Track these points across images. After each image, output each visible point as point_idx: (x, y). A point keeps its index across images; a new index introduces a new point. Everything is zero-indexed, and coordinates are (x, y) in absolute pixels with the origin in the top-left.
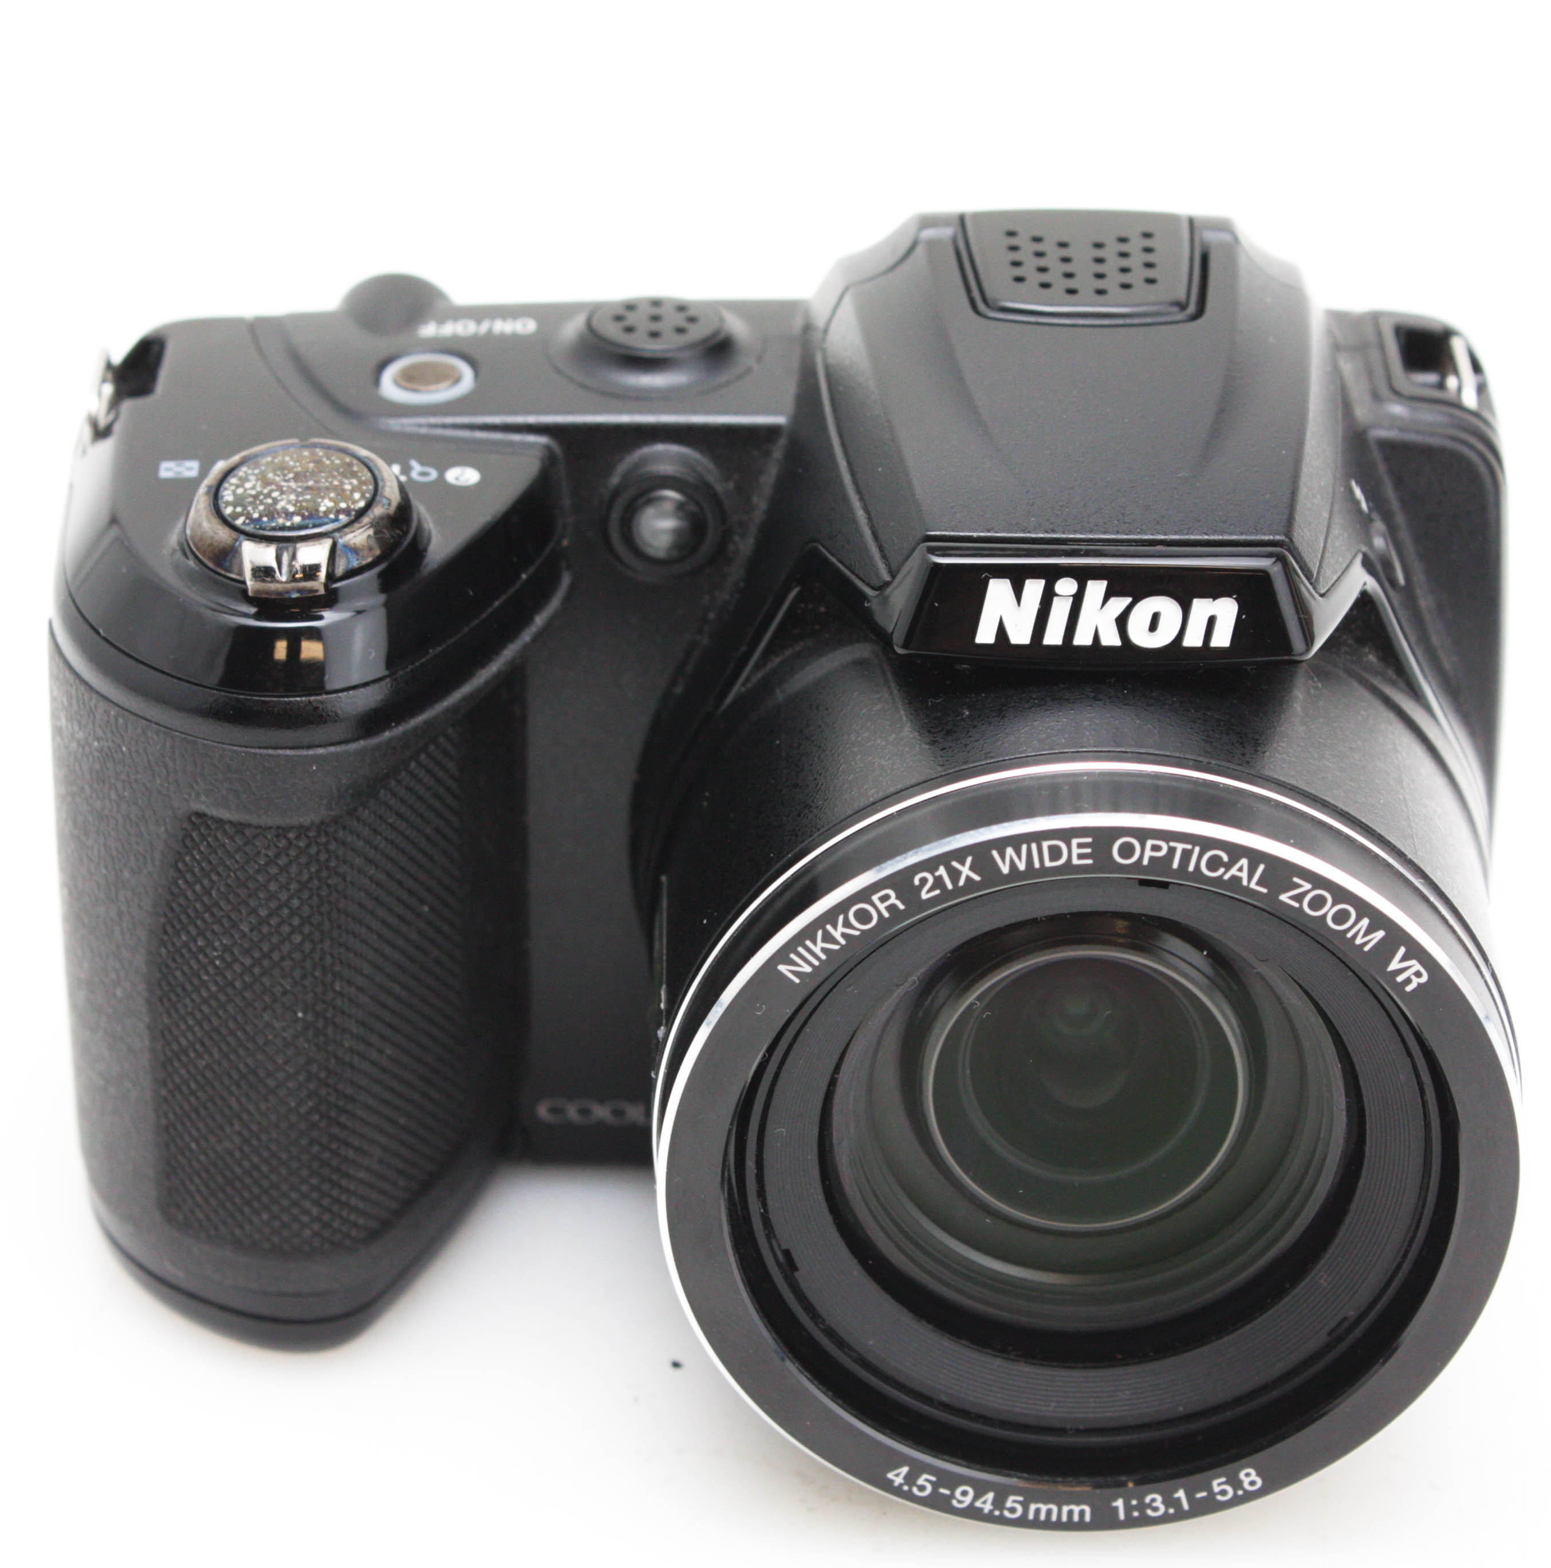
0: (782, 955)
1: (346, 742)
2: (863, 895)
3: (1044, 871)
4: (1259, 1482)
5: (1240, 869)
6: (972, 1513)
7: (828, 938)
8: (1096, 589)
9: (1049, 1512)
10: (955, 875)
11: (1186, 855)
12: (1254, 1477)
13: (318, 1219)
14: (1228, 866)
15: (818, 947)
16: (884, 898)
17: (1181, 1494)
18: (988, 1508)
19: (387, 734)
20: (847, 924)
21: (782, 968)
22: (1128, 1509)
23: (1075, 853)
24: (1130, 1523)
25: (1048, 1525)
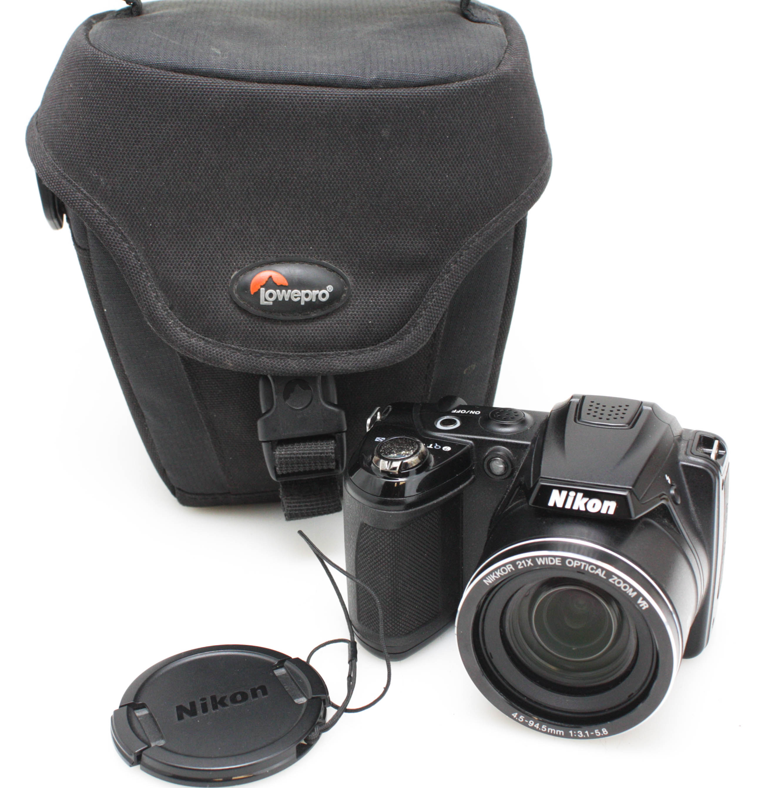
0: (485, 578)
1: (402, 511)
2: (504, 565)
3: (549, 565)
4: (607, 733)
5: (599, 571)
6: (533, 728)
7: (496, 575)
8: (580, 495)
9: (553, 731)
10: (527, 563)
11: (585, 566)
12: (606, 731)
13: (391, 628)
14: (596, 570)
15: (493, 577)
16: (509, 567)
17: (587, 732)
18: (537, 727)
19: (410, 510)
20: (500, 572)
21: (485, 581)
22: (573, 734)
23: (557, 562)
24: (574, 738)
25: (552, 734)
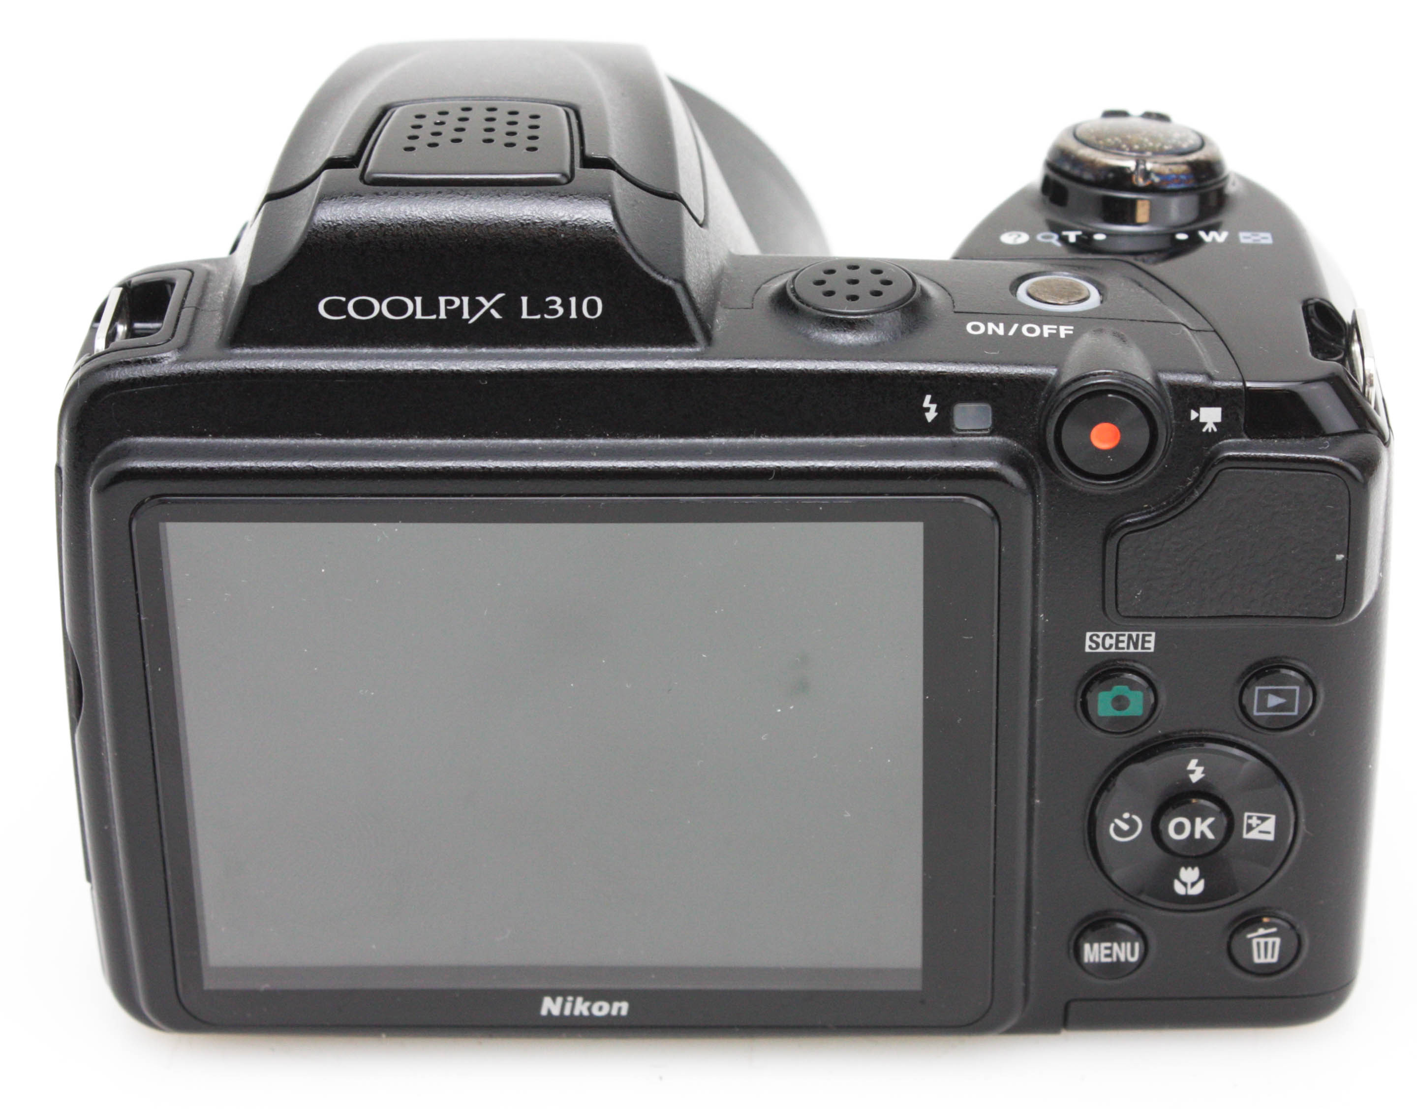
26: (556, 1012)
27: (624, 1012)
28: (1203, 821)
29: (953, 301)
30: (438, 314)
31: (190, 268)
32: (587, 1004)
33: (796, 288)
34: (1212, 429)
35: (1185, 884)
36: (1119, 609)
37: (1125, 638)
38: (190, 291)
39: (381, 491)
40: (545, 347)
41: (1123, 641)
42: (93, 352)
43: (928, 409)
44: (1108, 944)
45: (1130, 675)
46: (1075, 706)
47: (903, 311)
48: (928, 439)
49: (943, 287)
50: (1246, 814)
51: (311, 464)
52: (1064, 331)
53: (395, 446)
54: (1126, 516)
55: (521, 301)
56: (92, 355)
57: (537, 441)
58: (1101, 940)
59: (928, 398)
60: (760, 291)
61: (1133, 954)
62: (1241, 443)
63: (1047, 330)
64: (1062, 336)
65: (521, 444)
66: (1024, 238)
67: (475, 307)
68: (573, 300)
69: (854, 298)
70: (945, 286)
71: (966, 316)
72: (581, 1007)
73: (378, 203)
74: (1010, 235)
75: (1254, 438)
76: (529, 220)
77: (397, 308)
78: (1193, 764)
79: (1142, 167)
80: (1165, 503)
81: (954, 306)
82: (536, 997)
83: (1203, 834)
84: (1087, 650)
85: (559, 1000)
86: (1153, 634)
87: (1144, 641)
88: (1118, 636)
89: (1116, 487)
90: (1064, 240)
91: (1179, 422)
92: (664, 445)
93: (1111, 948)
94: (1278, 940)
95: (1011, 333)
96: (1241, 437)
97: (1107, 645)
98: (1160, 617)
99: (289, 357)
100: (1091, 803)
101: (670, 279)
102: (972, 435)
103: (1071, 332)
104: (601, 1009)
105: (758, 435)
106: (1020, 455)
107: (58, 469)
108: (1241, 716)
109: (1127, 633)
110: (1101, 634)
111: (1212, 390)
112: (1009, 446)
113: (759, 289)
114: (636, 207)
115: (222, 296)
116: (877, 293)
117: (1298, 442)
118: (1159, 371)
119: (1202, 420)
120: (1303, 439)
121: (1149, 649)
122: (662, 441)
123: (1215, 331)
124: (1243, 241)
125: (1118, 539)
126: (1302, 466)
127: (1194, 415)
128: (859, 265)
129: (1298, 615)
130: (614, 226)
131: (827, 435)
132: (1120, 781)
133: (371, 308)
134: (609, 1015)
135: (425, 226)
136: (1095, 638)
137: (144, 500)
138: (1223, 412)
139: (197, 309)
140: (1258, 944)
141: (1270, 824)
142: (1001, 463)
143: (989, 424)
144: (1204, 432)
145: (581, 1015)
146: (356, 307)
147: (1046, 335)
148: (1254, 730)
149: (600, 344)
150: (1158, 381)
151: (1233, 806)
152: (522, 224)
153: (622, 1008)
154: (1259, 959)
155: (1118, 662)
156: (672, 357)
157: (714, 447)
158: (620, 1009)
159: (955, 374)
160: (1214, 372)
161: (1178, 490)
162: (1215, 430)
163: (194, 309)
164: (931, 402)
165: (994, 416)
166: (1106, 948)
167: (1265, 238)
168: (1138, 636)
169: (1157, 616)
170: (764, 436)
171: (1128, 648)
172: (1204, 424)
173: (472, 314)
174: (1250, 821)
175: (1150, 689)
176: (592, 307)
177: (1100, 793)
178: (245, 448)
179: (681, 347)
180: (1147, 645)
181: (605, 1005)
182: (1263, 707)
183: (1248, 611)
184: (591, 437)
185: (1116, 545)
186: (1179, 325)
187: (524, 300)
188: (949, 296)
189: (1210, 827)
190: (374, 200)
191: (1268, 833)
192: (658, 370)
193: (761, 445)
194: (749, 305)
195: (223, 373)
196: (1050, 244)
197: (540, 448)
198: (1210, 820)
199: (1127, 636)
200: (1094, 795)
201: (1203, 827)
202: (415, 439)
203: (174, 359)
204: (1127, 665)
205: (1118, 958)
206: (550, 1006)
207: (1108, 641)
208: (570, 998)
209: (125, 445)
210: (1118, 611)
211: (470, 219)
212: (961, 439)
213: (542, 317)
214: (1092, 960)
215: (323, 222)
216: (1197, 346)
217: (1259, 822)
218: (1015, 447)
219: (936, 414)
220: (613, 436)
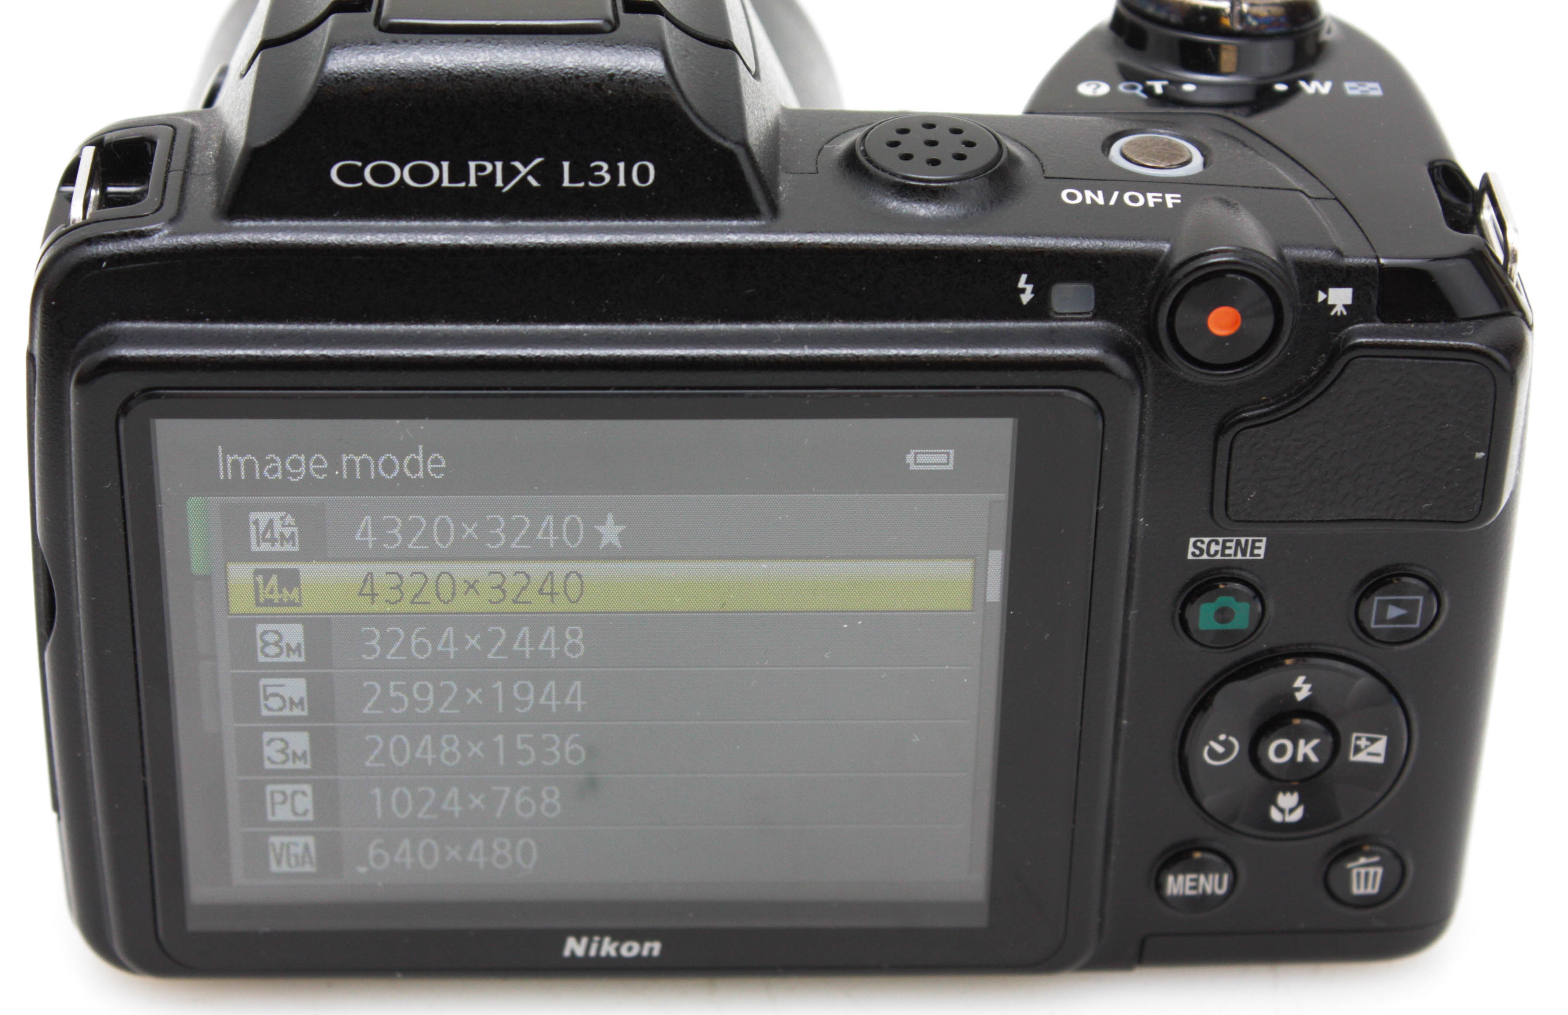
26: (580, 952)
27: (656, 952)
28: (1307, 743)
29: (1041, 163)
30: (468, 181)
31: (170, 123)
32: (615, 944)
33: (868, 151)
34: (1342, 312)
35: (1282, 811)
36: (1229, 513)
37: (1233, 544)
38: (175, 151)
39: (407, 384)
40: (589, 219)
41: (1230, 548)
42: (69, 224)
43: (1023, 291)
44: (1194, 876)
45: (1237, 584)
46: (1173, 618)
47: (990, 178)
48: (1022, 324)
49: (1027, 148)
50: (1355, 735)
51: (325, 352)
52: (1171, 200)
53: (419, 332)
54: (1241, 410)
55: (562, 167)
56: (68, 228)
57: (581, 327)
58: (1185, 871)
59: (1024, 277)
60: (822, 152)
61: (1220, 885)
62: (1374, 327)
63: (1152, 199)
64: (1170, 205)
65: (563, 330)
66: (1104, 89)
67: (510, 173)
68: (622, 166)
69: (934, 162)
70: (1029, 146)
71: (1058, 182)
72: (608, 948)
73: (398, 53)
74: (1088, 85)
75: (1388, 322)
76: (571, 73)
77: (421, 174)
78: (1299, 681)
79: (1237, 8)
80: (1285, 395)
81: (1044, 171)
82: (560, 938)
83: (1306, 756)
84: (1190, 557)
85: (585, 940)
86: (1264, 539)
87: (1254, 547)
88: (1224, 542)
89: (1232, 378)
90: (1149, 91)
91: (1305, 305)
92: (725, 331)
93: (1197, 880)
94: (1380, 870)
95: (1112, 202)
96: (1372, 321)
97: (1212, 552)
98: (1274, 522)
99: (297, 229)
100: (1183, 723)
101: (731, 141)
102: (1073, 320)
103: (1179, 201)
104: (630, 950)
105: (831, 320)
106: (1126, 342)
107: (30, 357)
108: (1356, 628)
109: (1235, 539)
110: (1206, 540)
111: (1342, 268)
112: (1114, 331)
113: (821, 149)
114: (688, 58)
115: (211, 156)
116: (960, 157)
117: (1437, 326)
118: (1284, 246)
119: (1330, 302)
120: (1443, 323)
121: (1259, 555)
122: (722, 327)
123: (1336, 199)
124: (1350, 92)
125: (1232, 435)
126: (1444, 354)
127: (1321, 296)
128: (935, 124)
129: (1428, 518)
130: (668, 81)
131: (909, 319)
132: (1219, 699)
133: (390, 174)
134: (639, 956)
135: (453, 80)
136: (1199, 544)
137: (134, 394)
138: (1354, 293)
139: (185, 173)
140: (1359, 875)
141: (1380, 746)
142: (1106, 352)
143: (1091, 307)
144: (1333, 316)
145: (608, 956)
146: (374, 173)
147: (1151, 204)
148: (1367, 643)
149: (651, 216)
150: (1281, 257)
151: (1340, 727)
152: (563, 78)
153: (655, 948)
154: (1358, 889)
155: (1224, 570)
156: (733, 230)
157: (782, 333)
158: (651, 950)
159: (1055, 250)
160: (1342, 246)
161: (1301, 380)
162: (1345, 313)
163: (182, 172)
164: (1027, 282)
165: (1096, 298)
166: (1192, 880)
167: (1374, 89)
168: (1247, 541)
169: (1271, 520)
170: (837, 321)
171: (1236, 554)
172: (1333, 306)
173: (506, 181)
174: (1359, 743)
175: (1257, 600)
176: (643, 174)
177: (1194, 714)
178: (249, 335)
179: (743, 219)
180: (1256, 552)
181: (636, 946)
182: (1381, 619)
183: (1374, 515)
184: (642, 322)
185: (1230, 442)
186: (1297, 193)
187: (566, 165)
188: (1036, 159)
189: (1315, 749)
190: (393, 49)
191: (1377, 755)
192: (719, 245)
193: (834, 331)
194: (813, 170)
195: (222, 248)
196: (1136, 96)
197: (585, 335)
198: (1315, 742)
199: (1235, 542)
200: (1188, 714)
201: (1306, 750)
202: (443, 324)
203: (166, 232)
204: (1233, 574)
205: (1204, 890)
206: (574, 947)
207: (1214, 548)
208: (597, 939)
209: (110, 330)
210: (1227, 515)
211: (504, 72)
212: (1060, 324)
213: (586, 184)
214: (1175, 892)
215: (336, 75)
216: (1320, 217)
217: (1368, 743)
218: (1120, 333)
219: (1032, 296)
220: (667, 321)
